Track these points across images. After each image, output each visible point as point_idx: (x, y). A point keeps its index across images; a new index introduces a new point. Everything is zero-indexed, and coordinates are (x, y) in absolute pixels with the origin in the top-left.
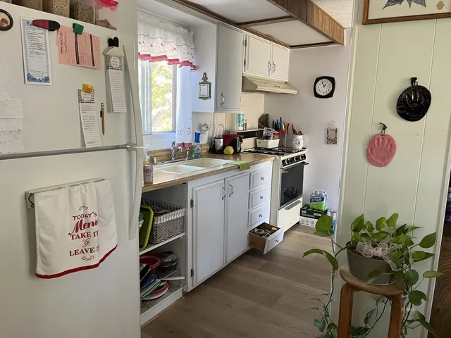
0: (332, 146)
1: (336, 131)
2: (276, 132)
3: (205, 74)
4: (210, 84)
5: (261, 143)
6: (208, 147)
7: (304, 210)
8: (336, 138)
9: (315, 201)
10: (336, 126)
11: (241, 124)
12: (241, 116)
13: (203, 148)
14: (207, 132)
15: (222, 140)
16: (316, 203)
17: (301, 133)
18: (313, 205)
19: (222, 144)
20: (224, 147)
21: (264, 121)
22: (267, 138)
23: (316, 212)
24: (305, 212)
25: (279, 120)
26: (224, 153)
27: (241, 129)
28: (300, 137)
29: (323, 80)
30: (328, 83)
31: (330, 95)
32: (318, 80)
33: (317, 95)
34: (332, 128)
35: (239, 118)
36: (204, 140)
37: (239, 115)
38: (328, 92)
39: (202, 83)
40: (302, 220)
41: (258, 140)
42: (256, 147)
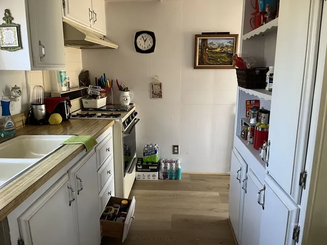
0: (157, 100)
1: (160, 85)
2: (102, 90)
3: (7, 11)
4: (18, 28)
5: (88, 103)
6: (24, 118)
7: (139, 166)
8: (161, 92)
9: (148, 155)
10: (160, 80)
11: (64, 83)
12: (63, 74)
13: (16, 120)
14: (20, 98)
15: (43, 107)
16: (149, 156)
17: (126, 90)
18: (147, 158)
19: (44, 112)
20: (48, 115)
21: (84, 78)
22: (95, 97)
23: (151, 166)
24: (141, 167)
25: (103, 77)
26: (48, 124)
27: (64, 89)
28: (127, 94)
29: (144, 35)
30: (149, 38)
31: (151, 50)
32: (138, 34)
33: (138, 50)
34: (156, 82)
35: (61, 76)
36: (16, 108)
37: (61, 72)
38: (150, 47)
39: (3, 25)
40: (139, 175)
41: (84, 100)
42: (82, 108)
